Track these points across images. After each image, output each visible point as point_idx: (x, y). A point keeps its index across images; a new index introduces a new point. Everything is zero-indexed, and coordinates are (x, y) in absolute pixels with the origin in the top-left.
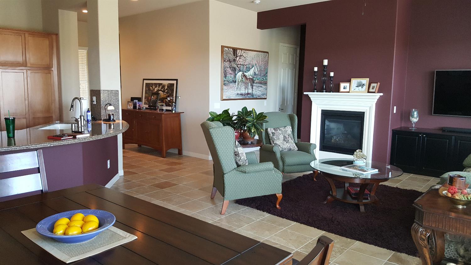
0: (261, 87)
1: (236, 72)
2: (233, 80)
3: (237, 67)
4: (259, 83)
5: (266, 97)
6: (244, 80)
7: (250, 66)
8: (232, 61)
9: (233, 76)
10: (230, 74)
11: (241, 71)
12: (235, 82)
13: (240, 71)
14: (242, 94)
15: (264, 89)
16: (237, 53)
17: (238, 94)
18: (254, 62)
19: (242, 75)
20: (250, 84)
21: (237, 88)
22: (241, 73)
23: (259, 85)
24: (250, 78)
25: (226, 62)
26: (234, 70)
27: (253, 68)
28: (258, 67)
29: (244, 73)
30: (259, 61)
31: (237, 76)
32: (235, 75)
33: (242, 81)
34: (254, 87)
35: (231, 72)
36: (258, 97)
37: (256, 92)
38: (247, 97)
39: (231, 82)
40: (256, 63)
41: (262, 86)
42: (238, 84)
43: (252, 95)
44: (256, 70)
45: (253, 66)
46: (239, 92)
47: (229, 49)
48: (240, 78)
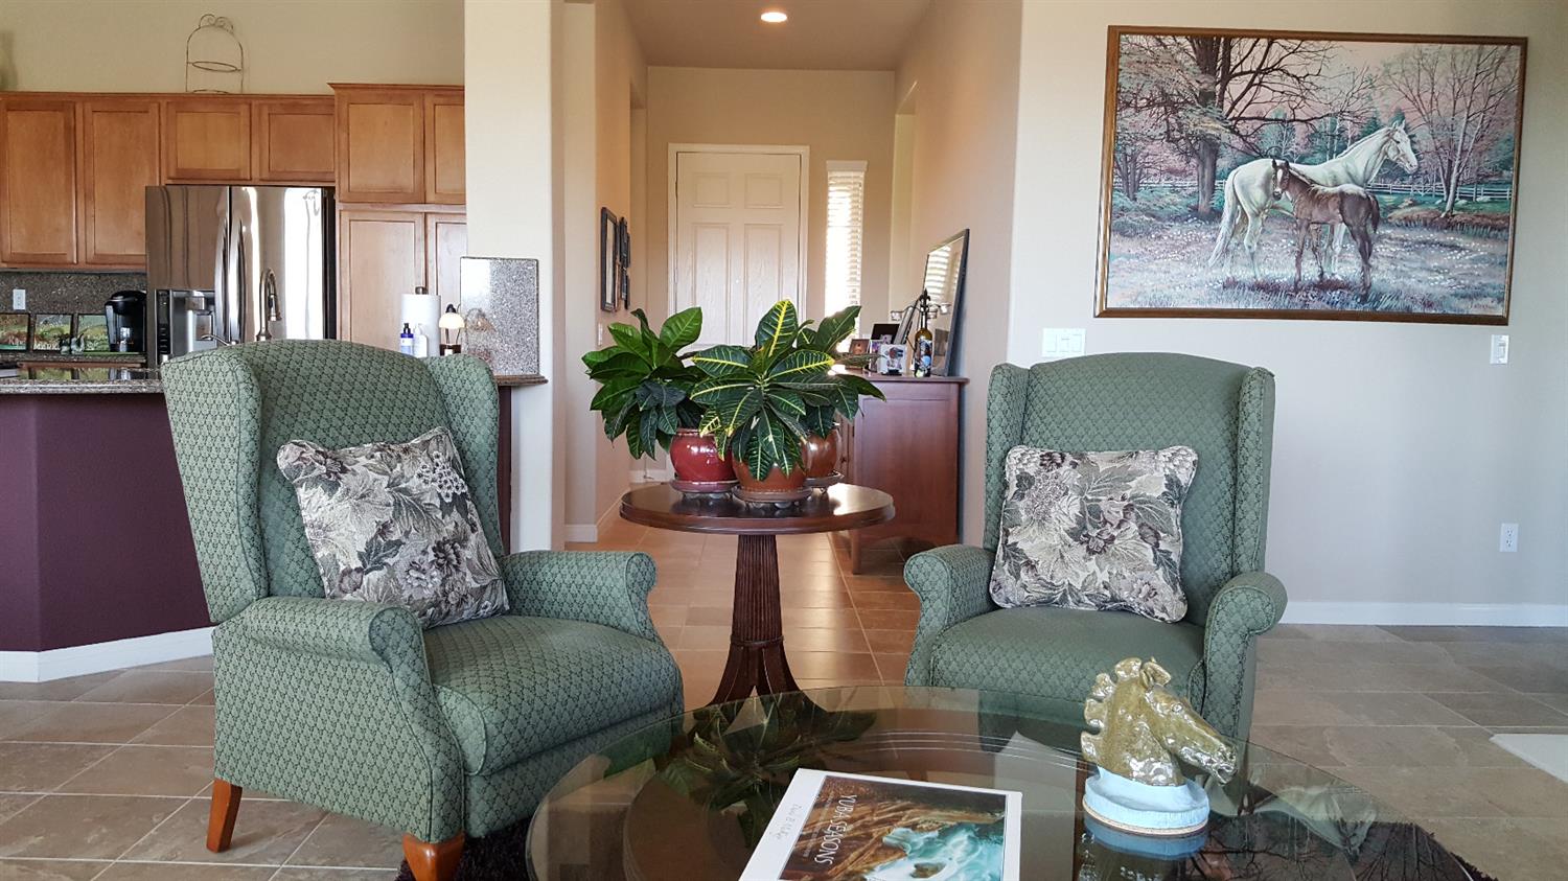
0: (1453, 247)
1: (1222, 163)
2: (1195, 209)
3: (1226, 136)
4: (1429, 224)
5: (1500, 311)
6: (1290, 207)
7: (1349, 125)
8: (1186, 101)
9: (1190, 183)
10: (1172, 171)
11: (1266, 156)
12: (1215, 215)
13: (1252, 153)
14: (1267, 288)
15: (1474, 261)
16: (1227, 58)
17: (1230, 284)
18: (1384, 103)
19: (1269, 179)
20: (1341, 229)
21: (1227, 251)
22: (1260, 168)
23: (1433, 236)
24: (1342, 195)
25: (1138, 110)
26: (1206, 151)
27: (1378, 137)
28: (1423, 133)
29: (1286, 167)
30: (1427, 97)
31: (1228, 186)
32: (1214, 178)
33: (1270, 211)
34: (1377, 247)
35: (1175, 161)
36: (1418, 309)
37: (1400, 274)
38: (1315, 305)
39: (1177, 218)
40: (1406, 104)
41: (1461, 241)
42: (1236, 229)
43: (1365, 292)
44: (1406, 147)
45: (1374, 126)
46: (1244, 274)
47: (1168, 40)
48: (1258, 195)
